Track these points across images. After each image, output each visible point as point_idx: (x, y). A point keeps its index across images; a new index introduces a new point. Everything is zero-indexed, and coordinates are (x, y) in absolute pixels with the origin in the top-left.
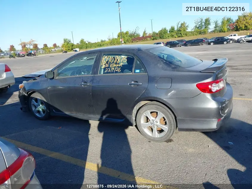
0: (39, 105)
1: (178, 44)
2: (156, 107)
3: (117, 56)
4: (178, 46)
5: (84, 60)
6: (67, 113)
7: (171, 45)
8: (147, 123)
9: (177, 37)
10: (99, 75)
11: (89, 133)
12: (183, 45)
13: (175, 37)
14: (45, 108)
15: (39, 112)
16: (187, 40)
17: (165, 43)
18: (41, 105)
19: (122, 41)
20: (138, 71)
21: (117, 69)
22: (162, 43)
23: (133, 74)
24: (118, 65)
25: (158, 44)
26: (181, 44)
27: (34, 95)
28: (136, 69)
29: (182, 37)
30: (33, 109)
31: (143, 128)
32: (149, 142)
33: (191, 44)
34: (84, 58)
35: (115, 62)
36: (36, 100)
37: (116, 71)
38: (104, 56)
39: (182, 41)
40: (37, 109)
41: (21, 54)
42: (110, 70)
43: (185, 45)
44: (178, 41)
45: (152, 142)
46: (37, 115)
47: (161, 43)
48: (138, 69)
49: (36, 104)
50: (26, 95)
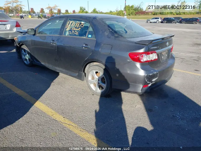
0: (26, 55)
1: (174, 20)
2: (99, 68)
3: (78, 22)
4: (174, 23)
5: (57, 23)
6: (43, 63)
7: (167, 21)
8: (93, 80)
9: (175, 14)
10: (63, 36)
11: (54, 81)
12: (178, 22)
13: (174, 15)
14: (30, 58)
15: (26, 60)
16: (183, 18)
17: (163, 18)
18: (27, 55)
19: (125, 13)
20: (90, 36)
21: (76, 33)
22: (160, 19)
23: (86, 38)
24: (77, 29)
25: (156, 18)
26: (176, 21)
27: (24, 47)
28: (89, 34)
29: (180, 14)
30: (23, 57)
31: (90, 84)
32: (93, 95)
33: (186, 22)
34: (57, 21)
35: (75, 26)
36: (25, 50)
37: (75, 34)
38: (69, 21)
39: (178, 18)
40: (25, 58)
41: (47, 16)
42: (71, 33)
43: (181, 22)
44: (174, 18)
45: (95, 95)
46: (25, 62)
47: (158, 18)
48: (90, 35)
49: (25, 53)
50: (18, 45)
